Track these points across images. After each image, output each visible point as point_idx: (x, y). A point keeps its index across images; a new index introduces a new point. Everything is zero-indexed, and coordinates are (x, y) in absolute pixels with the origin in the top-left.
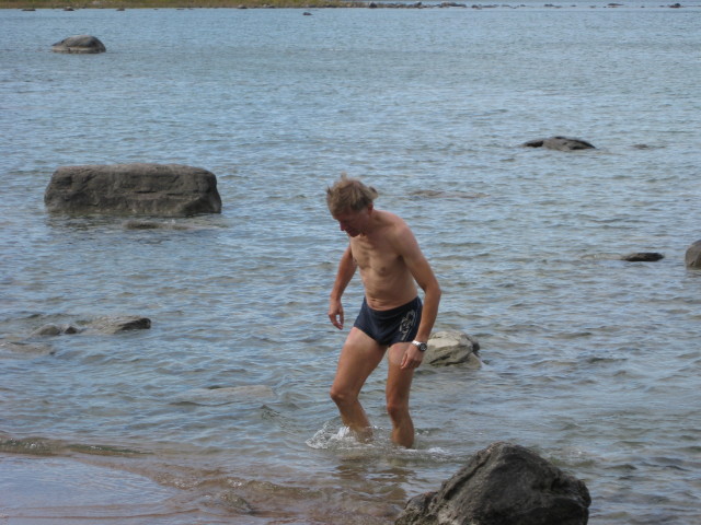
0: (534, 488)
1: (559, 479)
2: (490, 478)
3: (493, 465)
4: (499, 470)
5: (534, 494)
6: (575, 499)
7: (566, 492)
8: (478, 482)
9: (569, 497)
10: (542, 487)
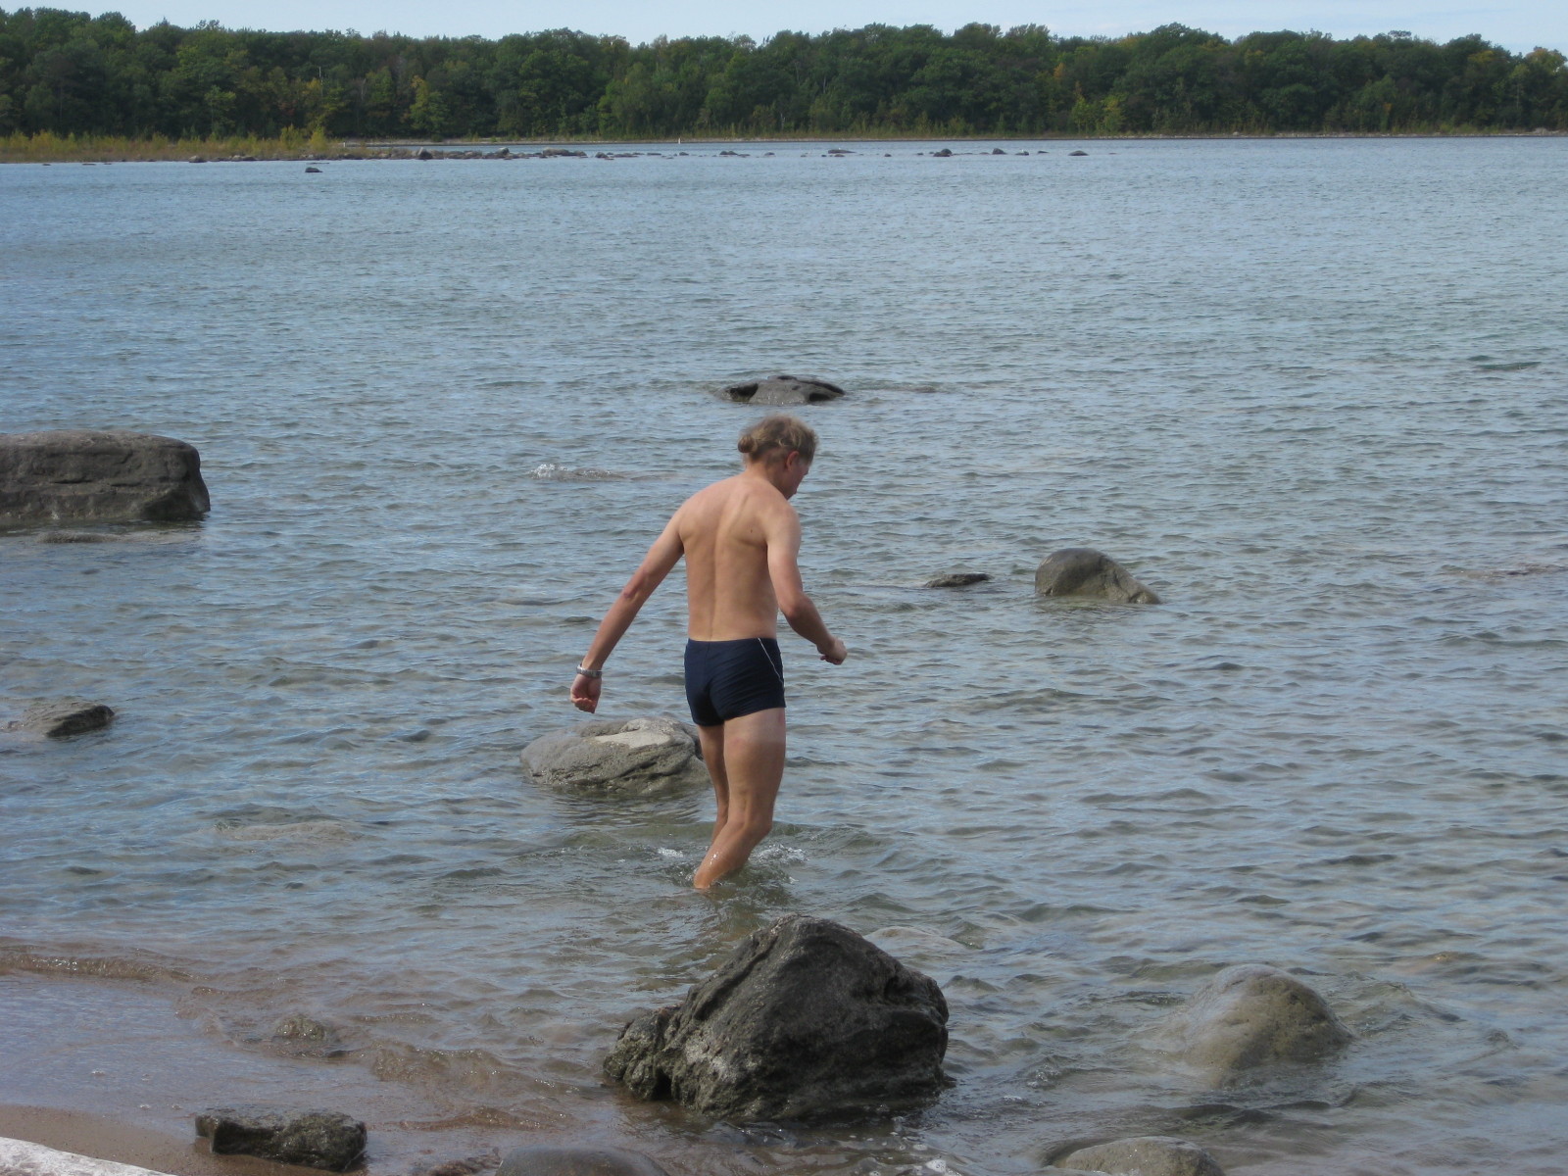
0: (855, 994)
1: (896, 978)
2: (779, 980)
3: (783, 957)
4: (793, 965)
5: (856, 1006)
6: (926, 1011)
7: (910, 1001)
8: (757, 988)
9: (914, 1009)
10: (869, 993)
